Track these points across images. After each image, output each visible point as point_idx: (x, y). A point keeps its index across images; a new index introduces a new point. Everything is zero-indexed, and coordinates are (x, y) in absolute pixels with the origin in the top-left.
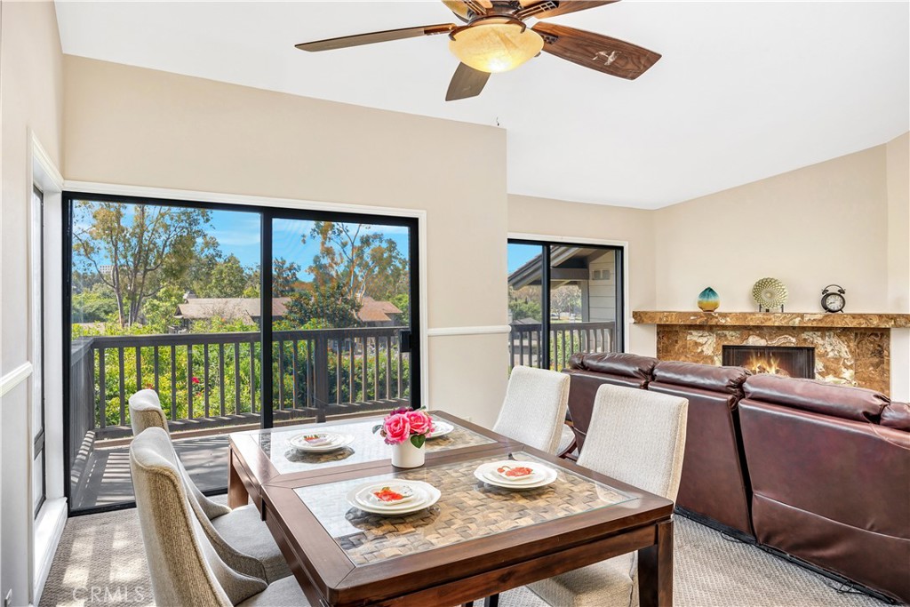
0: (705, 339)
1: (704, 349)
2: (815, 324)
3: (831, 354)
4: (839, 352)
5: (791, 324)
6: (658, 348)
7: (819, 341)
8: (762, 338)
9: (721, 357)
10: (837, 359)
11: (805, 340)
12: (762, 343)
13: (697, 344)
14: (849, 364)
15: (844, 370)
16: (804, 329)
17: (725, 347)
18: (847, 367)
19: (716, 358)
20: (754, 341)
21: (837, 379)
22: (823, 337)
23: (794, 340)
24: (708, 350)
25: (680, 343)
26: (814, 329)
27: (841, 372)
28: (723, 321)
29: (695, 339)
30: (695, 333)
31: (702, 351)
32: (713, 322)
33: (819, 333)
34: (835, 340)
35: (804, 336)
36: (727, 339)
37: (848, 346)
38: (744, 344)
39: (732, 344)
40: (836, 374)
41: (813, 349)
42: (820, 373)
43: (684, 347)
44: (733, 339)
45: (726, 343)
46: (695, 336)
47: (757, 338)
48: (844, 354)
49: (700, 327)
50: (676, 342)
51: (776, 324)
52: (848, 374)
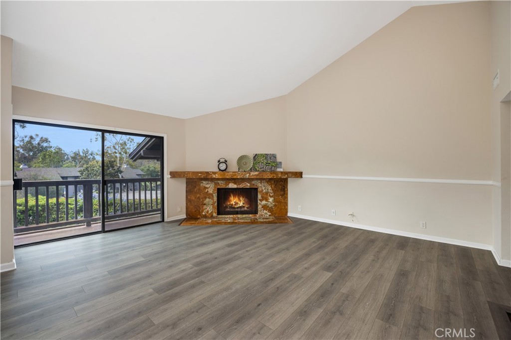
0: (209, 185)
1: (209, 190)
2: (255, 177)
3: (264, 191)
4: (268, 190)
5: (245, 177)
6: (186, 191)
7: (259, 185)
8: (235, 184)
9: (216, 194)
10: (267, 193)
11: (254, 184)
12: (235, 186)
13: (206, 188)
14: (271, 195)
15: (270, 198)
16: (253, 179)
17: (218, 189)
18: (271, 197)
19: (214, 195)
20: (232, 186)
21: (266, 202)
22: (261, 183)
23: (249, 185)
24: (210, 191)
25: (197, 187)
26: (257, 179)
27: (268, 199)
28: (214, 176)
29: (204, 185)
30: (204, 182)
31: (208, 191)
32: (210, 177)
33: (259, 181)
34: (266, 184)
35: (253, 182)
36: (219, 185)
37: (271, 187)
38: (227, 187)
39: (221, 187)
40: (267, 200)
41: (257, 189)
42: (260, 200)
43: (199, 189)
44: (222, 185)
45: (219, 187)
46: (204, 184)
47: (233, 184)
48: (270, 191)
49: (206, 179)
50: (195, 187)
51: (238, 177)
52: (271, 200)
